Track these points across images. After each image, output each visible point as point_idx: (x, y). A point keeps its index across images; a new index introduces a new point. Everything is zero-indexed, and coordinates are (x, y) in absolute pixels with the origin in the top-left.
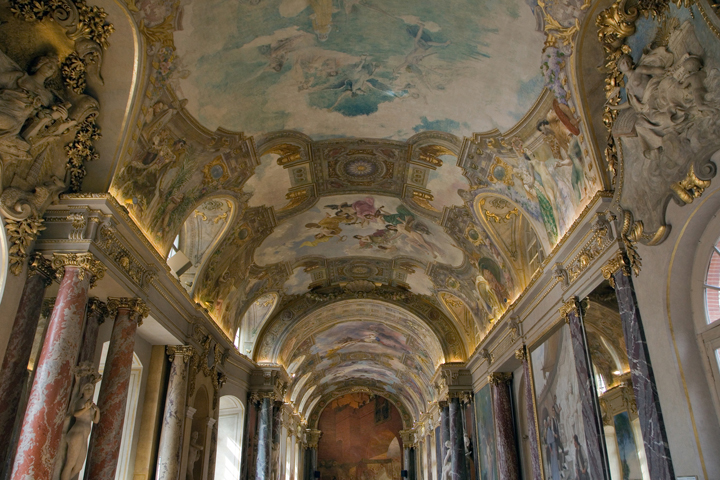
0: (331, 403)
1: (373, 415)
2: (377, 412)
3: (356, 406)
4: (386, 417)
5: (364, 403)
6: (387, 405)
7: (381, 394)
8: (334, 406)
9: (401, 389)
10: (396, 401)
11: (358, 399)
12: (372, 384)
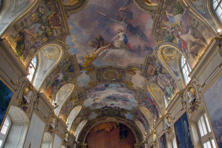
0: (94, 128)
1: (118, 135)
2: (121, 133)
3: (108, 130)
4: (126, 136)
5: (113, 128)
6: (127, 129)
7: (123, 122)
8: (96, 129)
9: (136, 113)
10: (132, 126)
11: (110, 126)
12: (119, 113)
